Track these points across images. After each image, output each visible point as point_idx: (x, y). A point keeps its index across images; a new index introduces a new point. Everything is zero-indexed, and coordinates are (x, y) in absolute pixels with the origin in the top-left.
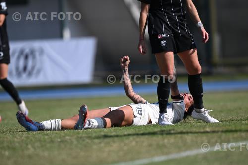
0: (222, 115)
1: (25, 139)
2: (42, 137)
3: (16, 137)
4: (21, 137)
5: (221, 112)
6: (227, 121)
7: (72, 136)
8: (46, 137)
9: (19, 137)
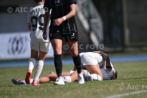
0: (131, 75)
1: (17, 89)
2: (27, 88)
3: (12, 88)
4: (15, 88)
5: (130, 73)
6: (133, 79)
7: (44, 88)
8: (29, 88)
9: (13, 88)
